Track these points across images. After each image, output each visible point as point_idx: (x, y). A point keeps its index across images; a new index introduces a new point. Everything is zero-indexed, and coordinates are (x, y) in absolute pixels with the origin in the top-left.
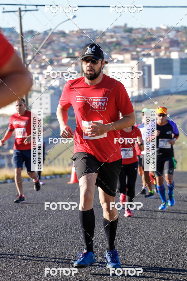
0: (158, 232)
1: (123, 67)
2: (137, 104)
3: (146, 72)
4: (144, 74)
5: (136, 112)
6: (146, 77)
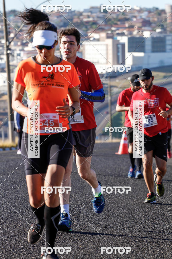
0: (129, 198)
1: (99, 45)
2: (112, 79)
3: (120, 50)
4: (118, 52)
5: (111, 87)
6: (120, 54)
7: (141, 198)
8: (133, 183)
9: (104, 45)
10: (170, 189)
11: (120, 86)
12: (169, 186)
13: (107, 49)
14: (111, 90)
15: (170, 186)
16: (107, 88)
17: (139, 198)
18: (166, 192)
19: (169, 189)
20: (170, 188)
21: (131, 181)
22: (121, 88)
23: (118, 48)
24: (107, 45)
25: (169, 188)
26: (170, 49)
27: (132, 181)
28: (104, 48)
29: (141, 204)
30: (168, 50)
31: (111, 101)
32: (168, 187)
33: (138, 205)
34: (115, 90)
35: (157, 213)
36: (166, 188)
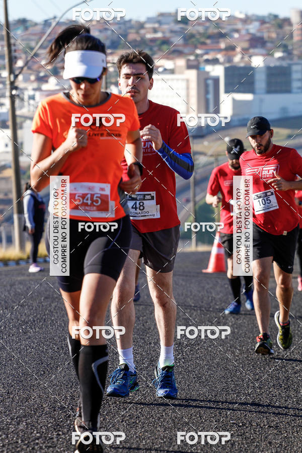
0: (227, 350)
1: (173, 80)
2: (196, 141)
3: (211, 89)
4: (207, 92)
5: (195, 153)
6: (211, 96)
7: (248, 350)
8: (233, 323)
9: (183, 80)
11: (210, 152)
12: (296, 328)
13: (188, 88)
17: (244, 349)
19: (297, 333)
21: (229, 319)
22: (212, 156)
23: (207, 86)
24: (188, 81)
26: (299, 88)
27: (231, 319)
28: (183, 85)
29: (248, 360)
30: (294, 90)
31: (195, 178)
32: (295, 331)
33: (243, 362)
34: (202, 160)
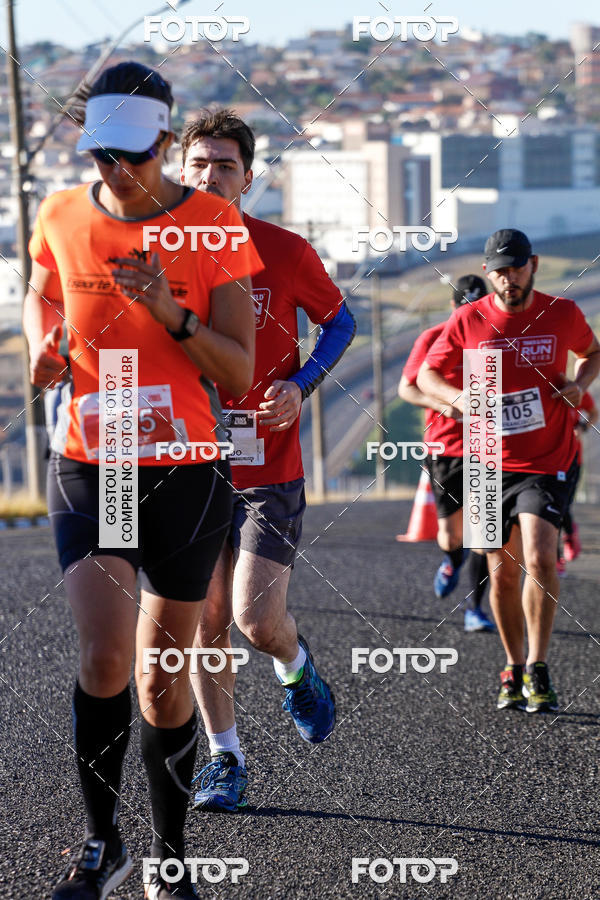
1: (340, 162)
2: (385, 282)
3: (415, 180)
4: (406, 187)
5: (383, 307)
6: (414, 195)
9: (359, 162)
10: (588, 660)
11: (412, 304)
12: (581, 651)
13: (369, 179)
14: (381, 320)
15: (588, 653)
16: (369, 311)
17: (478, 691)
18: (574, 671)
19: (584, 662)
20: (587, 656)
21: (451, 632)
22: (416, 311)
23: (406, 175)
24: (369, 165)
25: (582, 657)
26: (587, 178)
28: (360, 172)
29: (487, 713)
30: (579, 183)
31: (382, 355)
32: (578, 655)
33: (477, 716)
34: (396, 319)
35: (542, 745)
36: (574, 657)
